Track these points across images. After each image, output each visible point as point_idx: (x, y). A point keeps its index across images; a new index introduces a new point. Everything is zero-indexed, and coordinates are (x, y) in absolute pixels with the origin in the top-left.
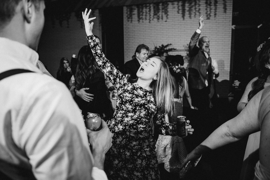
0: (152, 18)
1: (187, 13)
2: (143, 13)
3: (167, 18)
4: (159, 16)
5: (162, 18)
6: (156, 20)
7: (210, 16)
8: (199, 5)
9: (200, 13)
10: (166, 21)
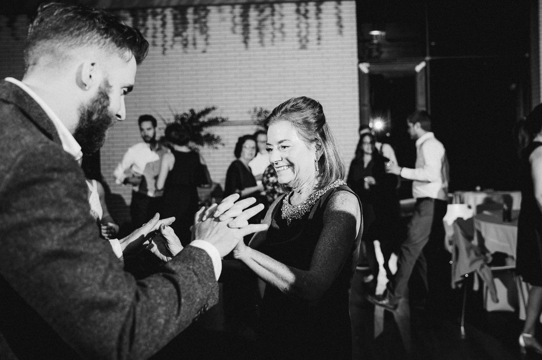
0: (170, 43)
1: (254, 33)
2: (147, 29)
3: (207, 44)
4: (186, 40)
5: (195, 44)
6: (178, 47)
7: (307, 41)
8: (282, 15)
9: (283, 33)
10: (204, 52)
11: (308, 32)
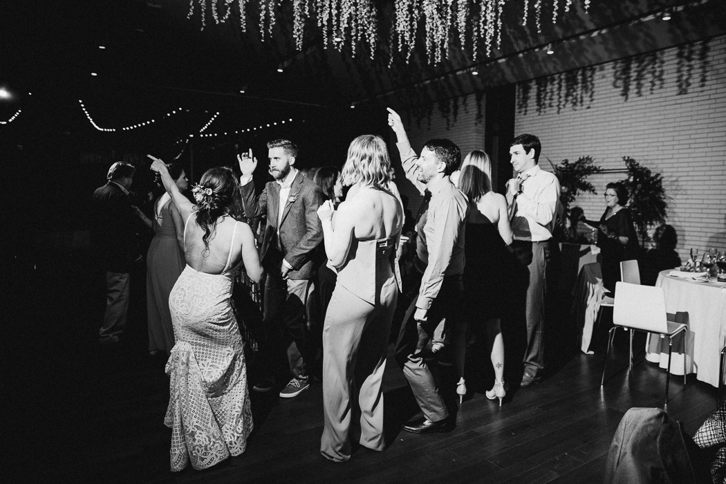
0: (563, 103)
1: (633, 86)
2: (547, 93)
3: (592, 100)
4: (576, 98)
5: (582, 101)
6: (569, 105)
7: (689, 85)
9: (661, 80)
10: (589, 108)
11: (690, 75)
